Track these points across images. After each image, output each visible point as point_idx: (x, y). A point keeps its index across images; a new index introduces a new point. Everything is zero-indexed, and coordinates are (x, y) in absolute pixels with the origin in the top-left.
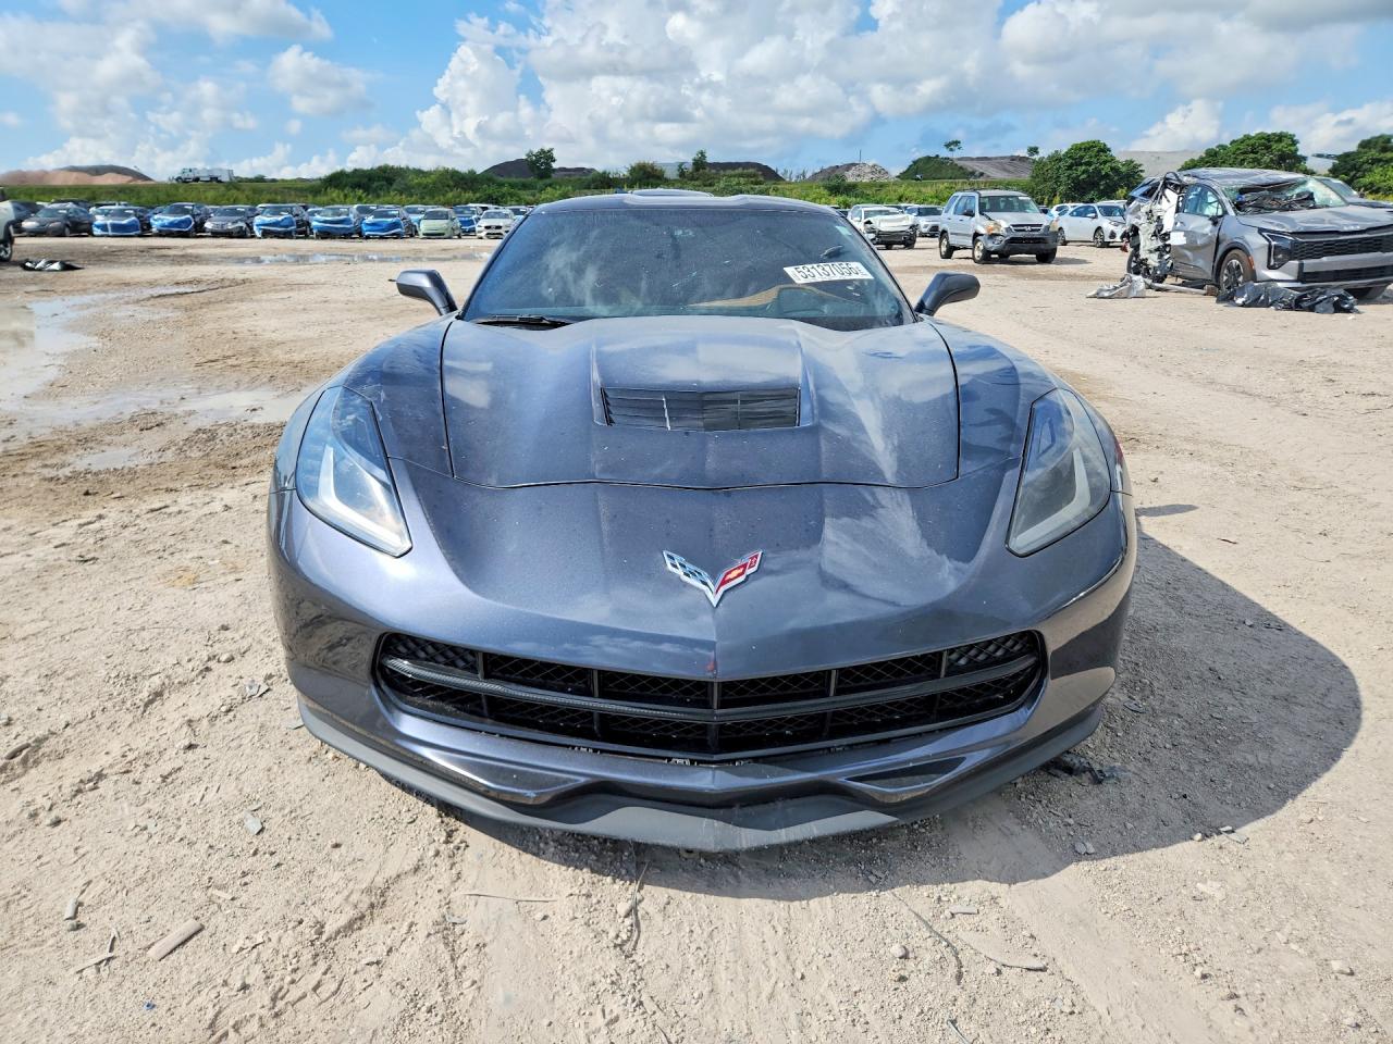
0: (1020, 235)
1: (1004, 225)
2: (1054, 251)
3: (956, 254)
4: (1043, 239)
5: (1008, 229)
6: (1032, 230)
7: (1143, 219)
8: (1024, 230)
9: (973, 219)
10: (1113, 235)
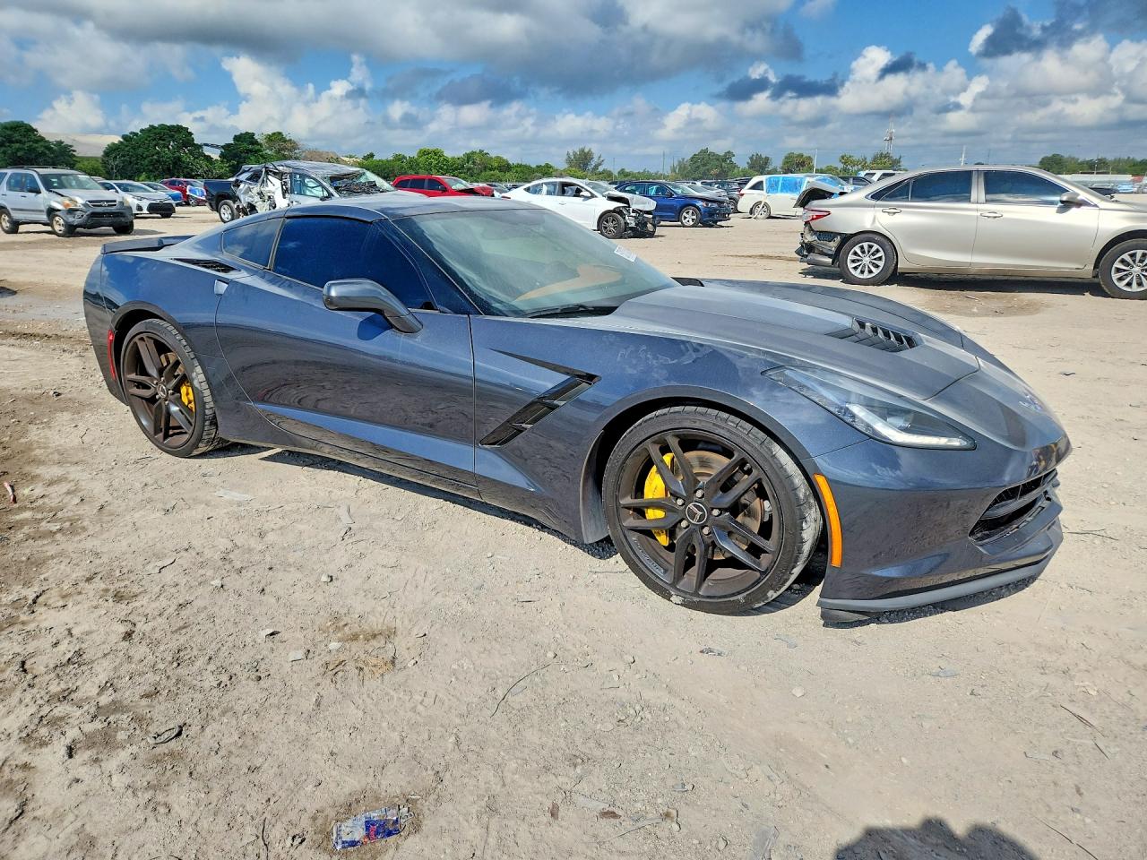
0: (99, 210)
1: (80, 201)
2: (132, 224)
3: (22, 228)
4: (122, 213)
5: (85, 205)
6: (109, 206)
7: (257, 198)
8: (101, 206)
9: (40, 195)
10: (140, 208)
